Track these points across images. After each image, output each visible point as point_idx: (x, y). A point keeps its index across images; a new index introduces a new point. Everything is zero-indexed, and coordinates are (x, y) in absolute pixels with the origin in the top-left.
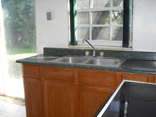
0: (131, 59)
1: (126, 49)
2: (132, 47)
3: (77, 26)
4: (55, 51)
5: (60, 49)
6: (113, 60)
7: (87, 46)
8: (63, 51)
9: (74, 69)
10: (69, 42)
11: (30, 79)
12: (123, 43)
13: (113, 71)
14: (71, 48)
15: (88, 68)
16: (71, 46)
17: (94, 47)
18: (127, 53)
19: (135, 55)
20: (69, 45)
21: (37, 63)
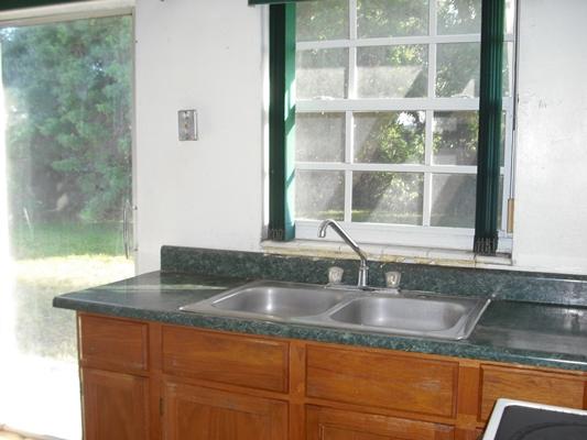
0: (507, 301)
1: (485, 262)
2: (509, 256)
3: (296, 165)
4: (207, 262)
5: (225, 252)
6: (438, 306)
7: (336, 247)
8: (238, 260)
9: (289, 343)
10: (263, 227)
11: (107, 374)
12: (476, 238)
13: (447, 355)
14: (272, 252)
15: (345, 340)
16: (268, 243)
17: (362, 248)
18: (490, 275)
19: (521, 287)
20: (262, 240)
21: (140, 312)
